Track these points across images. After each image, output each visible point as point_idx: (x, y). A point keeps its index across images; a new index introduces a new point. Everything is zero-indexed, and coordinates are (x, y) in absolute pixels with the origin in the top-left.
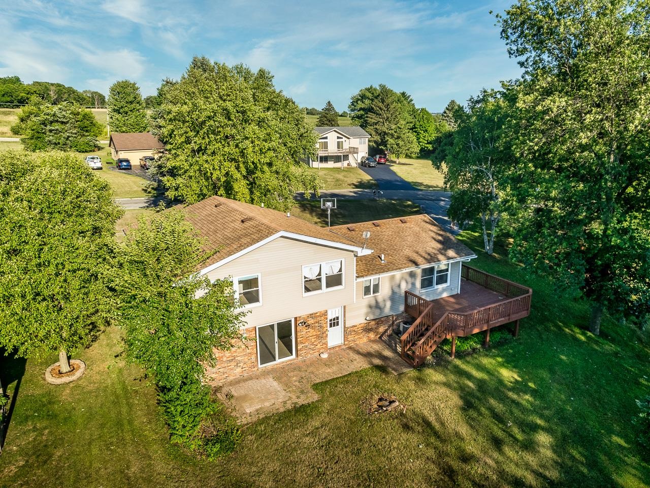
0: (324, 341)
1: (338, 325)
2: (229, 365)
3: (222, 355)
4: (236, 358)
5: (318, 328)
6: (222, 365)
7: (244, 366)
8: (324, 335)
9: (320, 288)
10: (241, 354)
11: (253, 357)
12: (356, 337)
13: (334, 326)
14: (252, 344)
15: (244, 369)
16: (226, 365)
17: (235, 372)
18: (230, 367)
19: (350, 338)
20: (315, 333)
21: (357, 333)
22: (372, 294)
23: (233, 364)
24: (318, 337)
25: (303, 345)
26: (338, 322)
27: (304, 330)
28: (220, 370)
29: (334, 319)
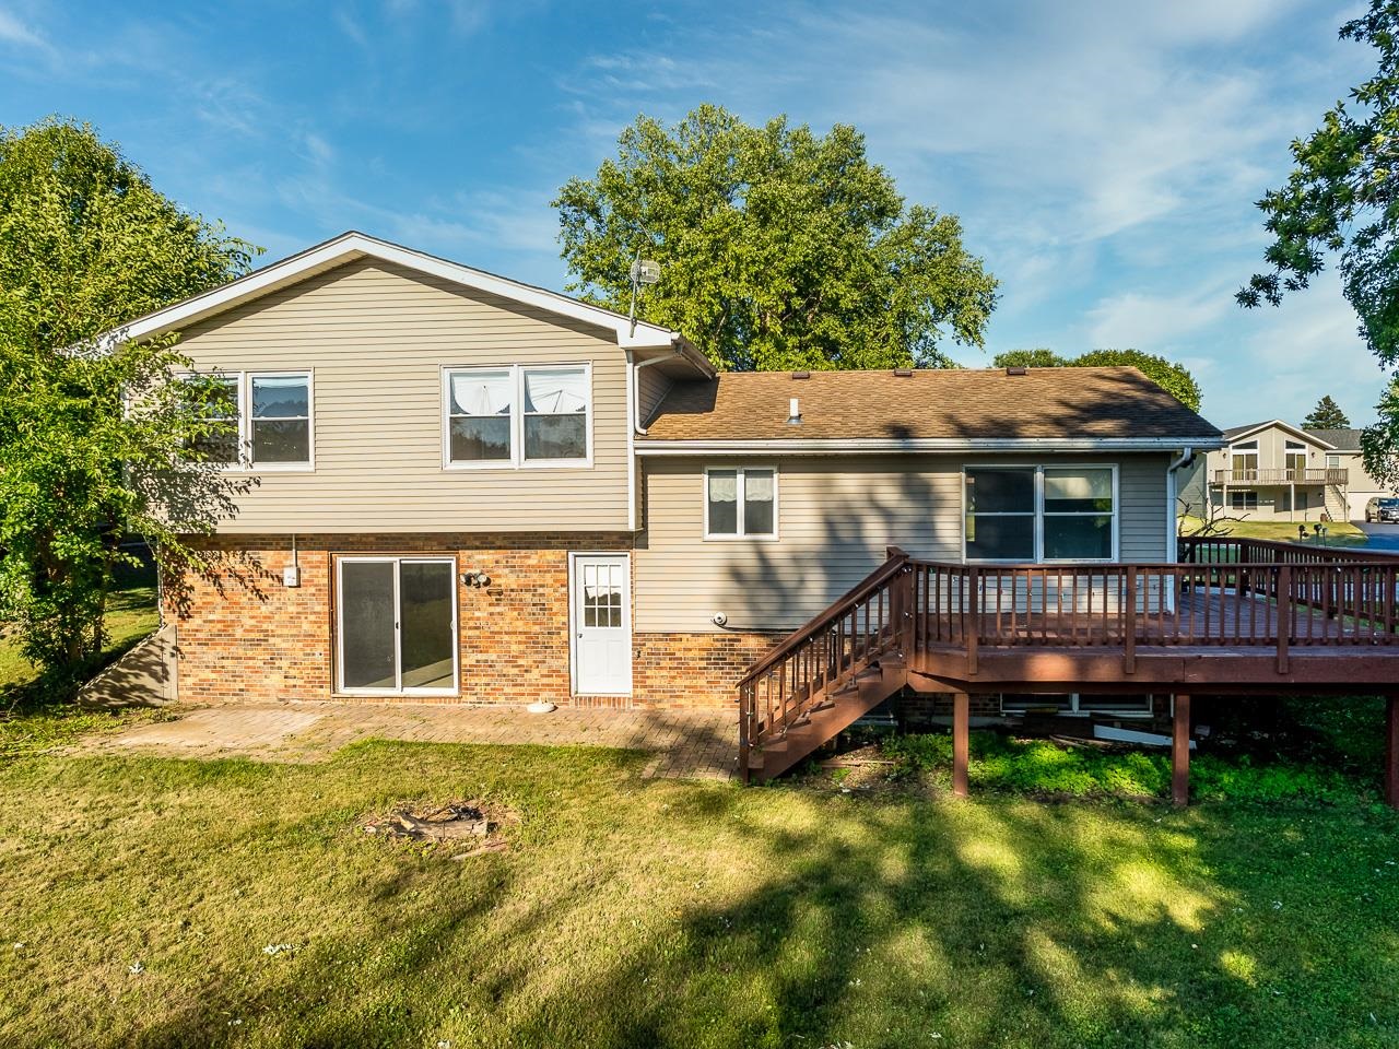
0: (555, 664)
1: (616, 622)
2: (250, 654)
3: (233, 617)
4: (272, 640)
5: (530, 609)
6: (233, 649)
7: (292, 672)
8: (556, 641)
9: (502, 452)
10: (285, 631)
11: (322, 648)
12: (678, 682)
13: (603, 623)
14: (318, 608)
15: (291, 682)
16: (241, 652)
17: (266, 681)
18: (251, 663)
19: (657, 678)
20: (520, 626)
21: (682, 667)
22: (741, 533)
23: (261, 655)
24: (532, 641)
25: (480, 657)
26: (616, 614)
27: (484, 605)
28: (225, 662)
29: (603, 599)
